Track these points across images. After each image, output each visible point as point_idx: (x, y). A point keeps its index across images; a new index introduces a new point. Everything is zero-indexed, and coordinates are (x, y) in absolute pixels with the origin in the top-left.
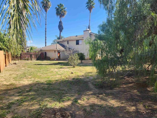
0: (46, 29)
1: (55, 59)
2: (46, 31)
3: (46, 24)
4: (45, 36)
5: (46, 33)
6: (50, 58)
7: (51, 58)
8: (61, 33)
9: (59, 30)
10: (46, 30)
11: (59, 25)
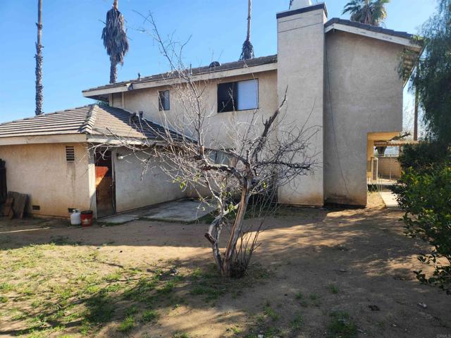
0: (38, 47)
1: (71, 210)
2: (38, 59)
3: (39, 27)
4: (37, 83)
5: (38, 70)
6: (34, 202)
7: (37, 208)
8: (118, 66)
9: (109, 52)
10: (39, 51)
11: (105, 30)
